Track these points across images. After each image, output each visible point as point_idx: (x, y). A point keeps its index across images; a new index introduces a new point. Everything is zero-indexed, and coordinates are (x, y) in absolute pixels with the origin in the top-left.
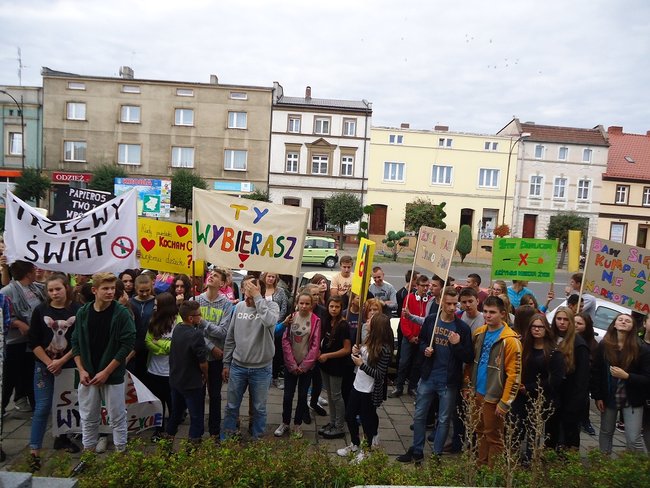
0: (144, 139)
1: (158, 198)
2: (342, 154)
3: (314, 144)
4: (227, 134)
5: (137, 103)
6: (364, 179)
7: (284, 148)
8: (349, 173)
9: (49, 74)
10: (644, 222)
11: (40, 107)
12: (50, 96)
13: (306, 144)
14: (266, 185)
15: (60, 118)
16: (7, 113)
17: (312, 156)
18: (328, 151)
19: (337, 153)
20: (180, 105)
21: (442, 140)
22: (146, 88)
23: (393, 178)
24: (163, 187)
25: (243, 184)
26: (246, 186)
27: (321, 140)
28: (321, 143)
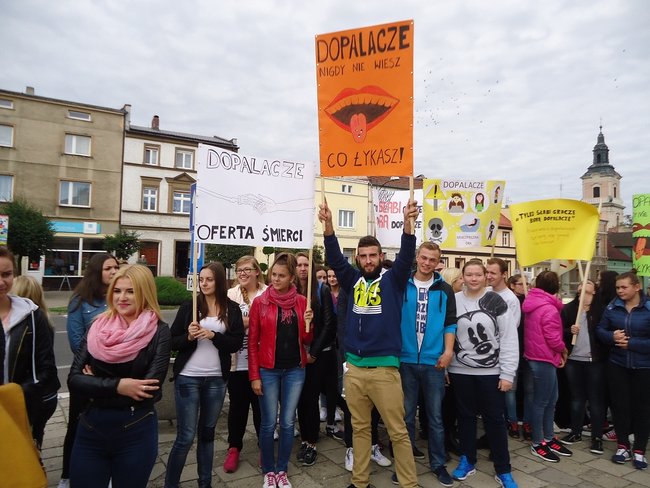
3: (176, 179)
4: (63, 162)
7: (140, 182)
10: (458, 256)
13: (167, 179)
14: (117, 225)
17: (173, 192)
25: (86, 224)
26: (91, 226)
27: (184, 175)
28: (184, 179)
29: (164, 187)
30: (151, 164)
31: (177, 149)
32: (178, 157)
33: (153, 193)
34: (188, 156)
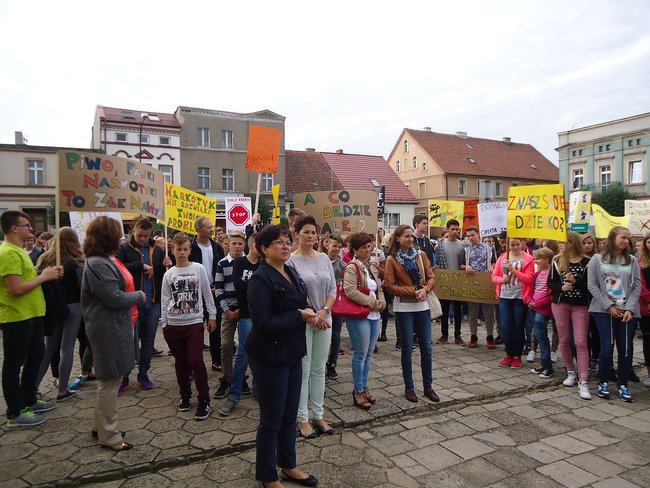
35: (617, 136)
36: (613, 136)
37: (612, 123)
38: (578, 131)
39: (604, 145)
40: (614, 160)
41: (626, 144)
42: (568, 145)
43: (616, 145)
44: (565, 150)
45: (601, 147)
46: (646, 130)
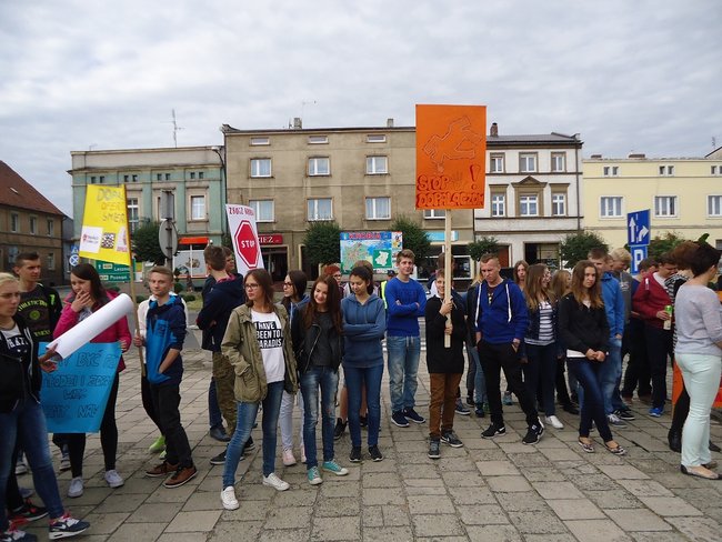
0: (335, 192)
1: (389, 252)
2: (553, 192)
3: (522, 183)
5: (325, 154)
6: (579, 218)
7: (490, 190)
8: (562, 212)
9: (229, 132)
11: (223, 167)
12: (233, 154)
13: (513, 184)
14: (472, 231)
15: (244, 176)
16: (188, 177)
17: (519, 196)
18: (537, 189)
19: (547, 192)
20: (372, 152)
21: (662, 168)
22: (334, 138)
23: (611, 214)
24: (393, 240)
27: (529, 178)
28: (529, 182)
29: (511, 192)
30: (497, 172)
31: (520, 153)
32: (522, 161)
33: (501, 199)
34: (531, 159)
35: (146, 167)
36: (141, 167)
37: (139, 152)
38: (98, 153)
39: (130, 174)
40: (142, 193)
41: (155, 178)
42: (86, 168)
43: (144, 176)
44: (81, 174)
45: (126, 177)
46: (176, 166)
